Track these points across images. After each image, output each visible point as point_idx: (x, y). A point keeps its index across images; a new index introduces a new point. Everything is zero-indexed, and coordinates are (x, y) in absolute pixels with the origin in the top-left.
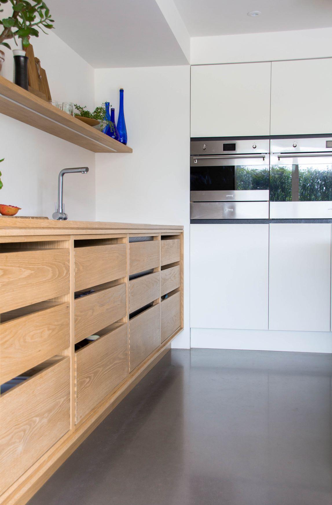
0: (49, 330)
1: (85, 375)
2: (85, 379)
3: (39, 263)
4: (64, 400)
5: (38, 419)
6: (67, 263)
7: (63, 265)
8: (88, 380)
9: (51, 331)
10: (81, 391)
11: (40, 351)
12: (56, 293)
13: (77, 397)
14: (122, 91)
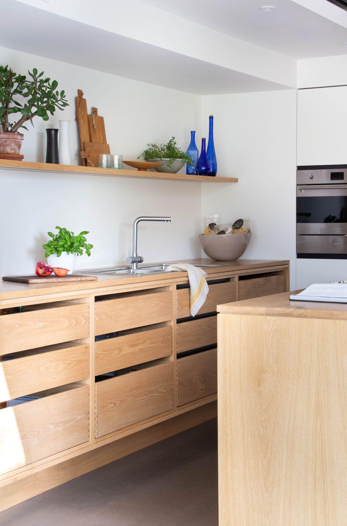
0: (64, 363)
1: (107, 401)
2: (109, 404)
3: (54, 317)
4: (82, 418)
5: (52, 427)
6: (87, 315)
7: (81, 317)
8: (112, 405)
9: (66, 365)
10: (102, 413)
11: (54, 378)
12: (73, 337)
13: (97, 417)
14: (211, 118)
